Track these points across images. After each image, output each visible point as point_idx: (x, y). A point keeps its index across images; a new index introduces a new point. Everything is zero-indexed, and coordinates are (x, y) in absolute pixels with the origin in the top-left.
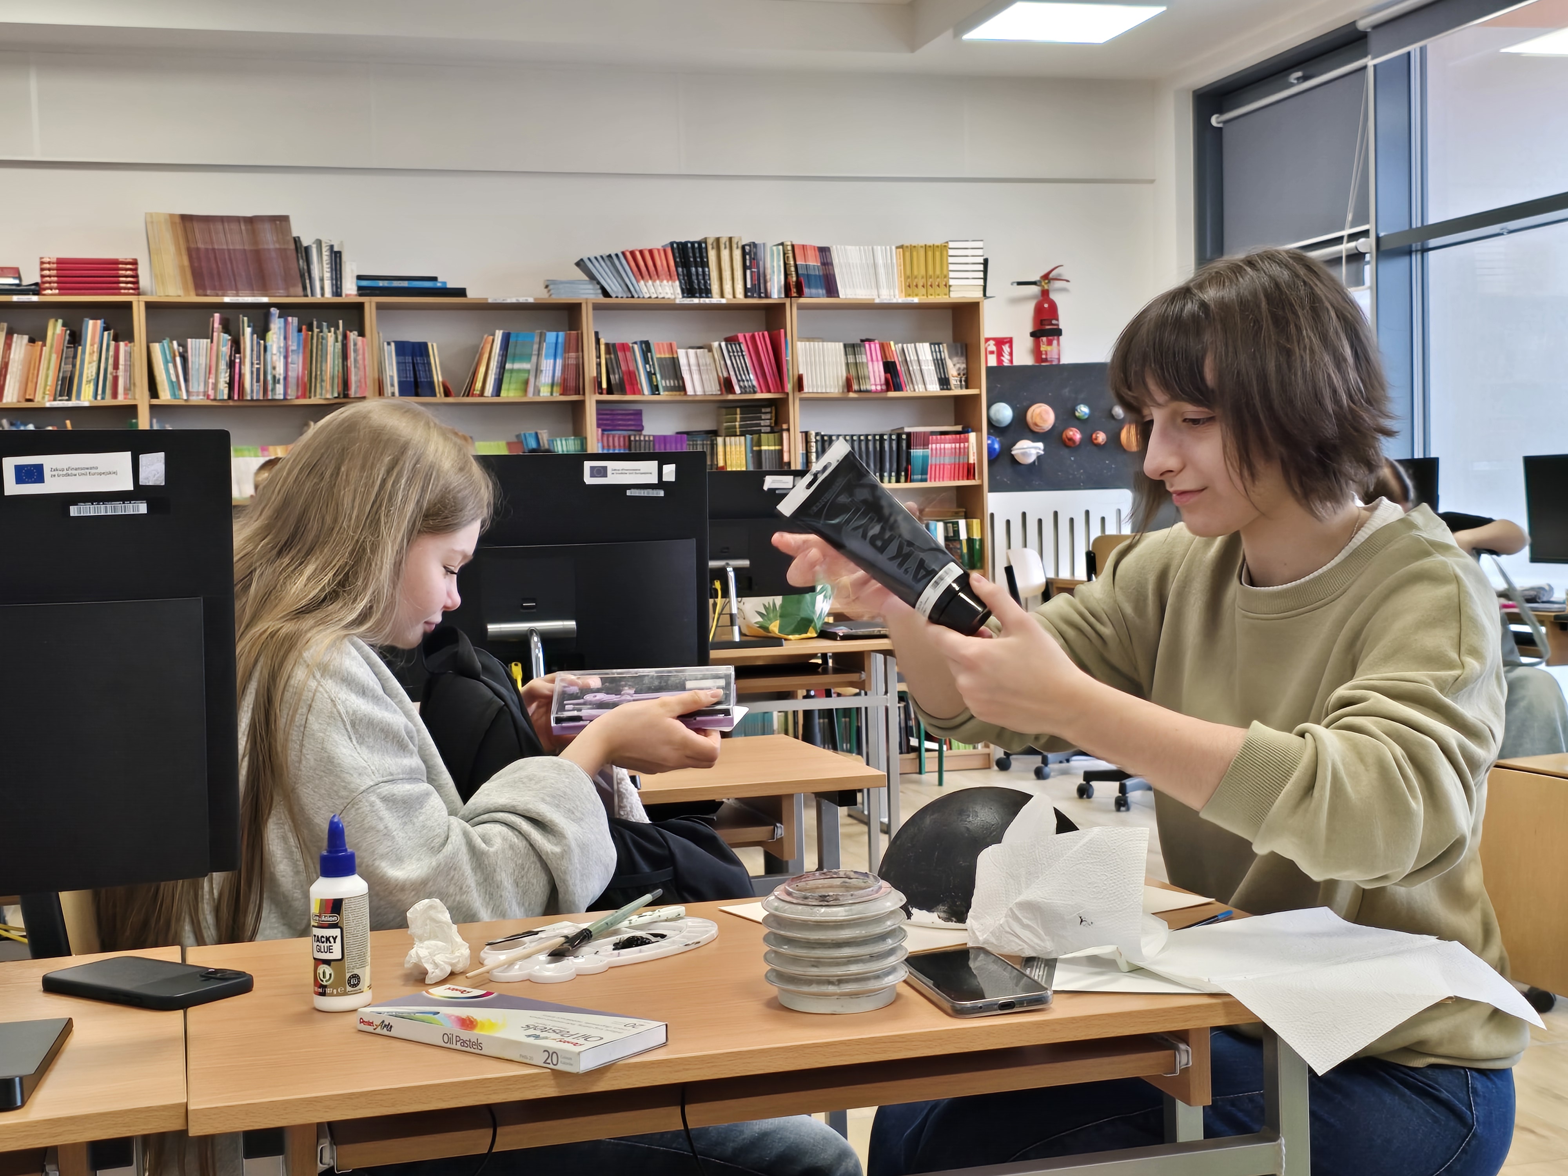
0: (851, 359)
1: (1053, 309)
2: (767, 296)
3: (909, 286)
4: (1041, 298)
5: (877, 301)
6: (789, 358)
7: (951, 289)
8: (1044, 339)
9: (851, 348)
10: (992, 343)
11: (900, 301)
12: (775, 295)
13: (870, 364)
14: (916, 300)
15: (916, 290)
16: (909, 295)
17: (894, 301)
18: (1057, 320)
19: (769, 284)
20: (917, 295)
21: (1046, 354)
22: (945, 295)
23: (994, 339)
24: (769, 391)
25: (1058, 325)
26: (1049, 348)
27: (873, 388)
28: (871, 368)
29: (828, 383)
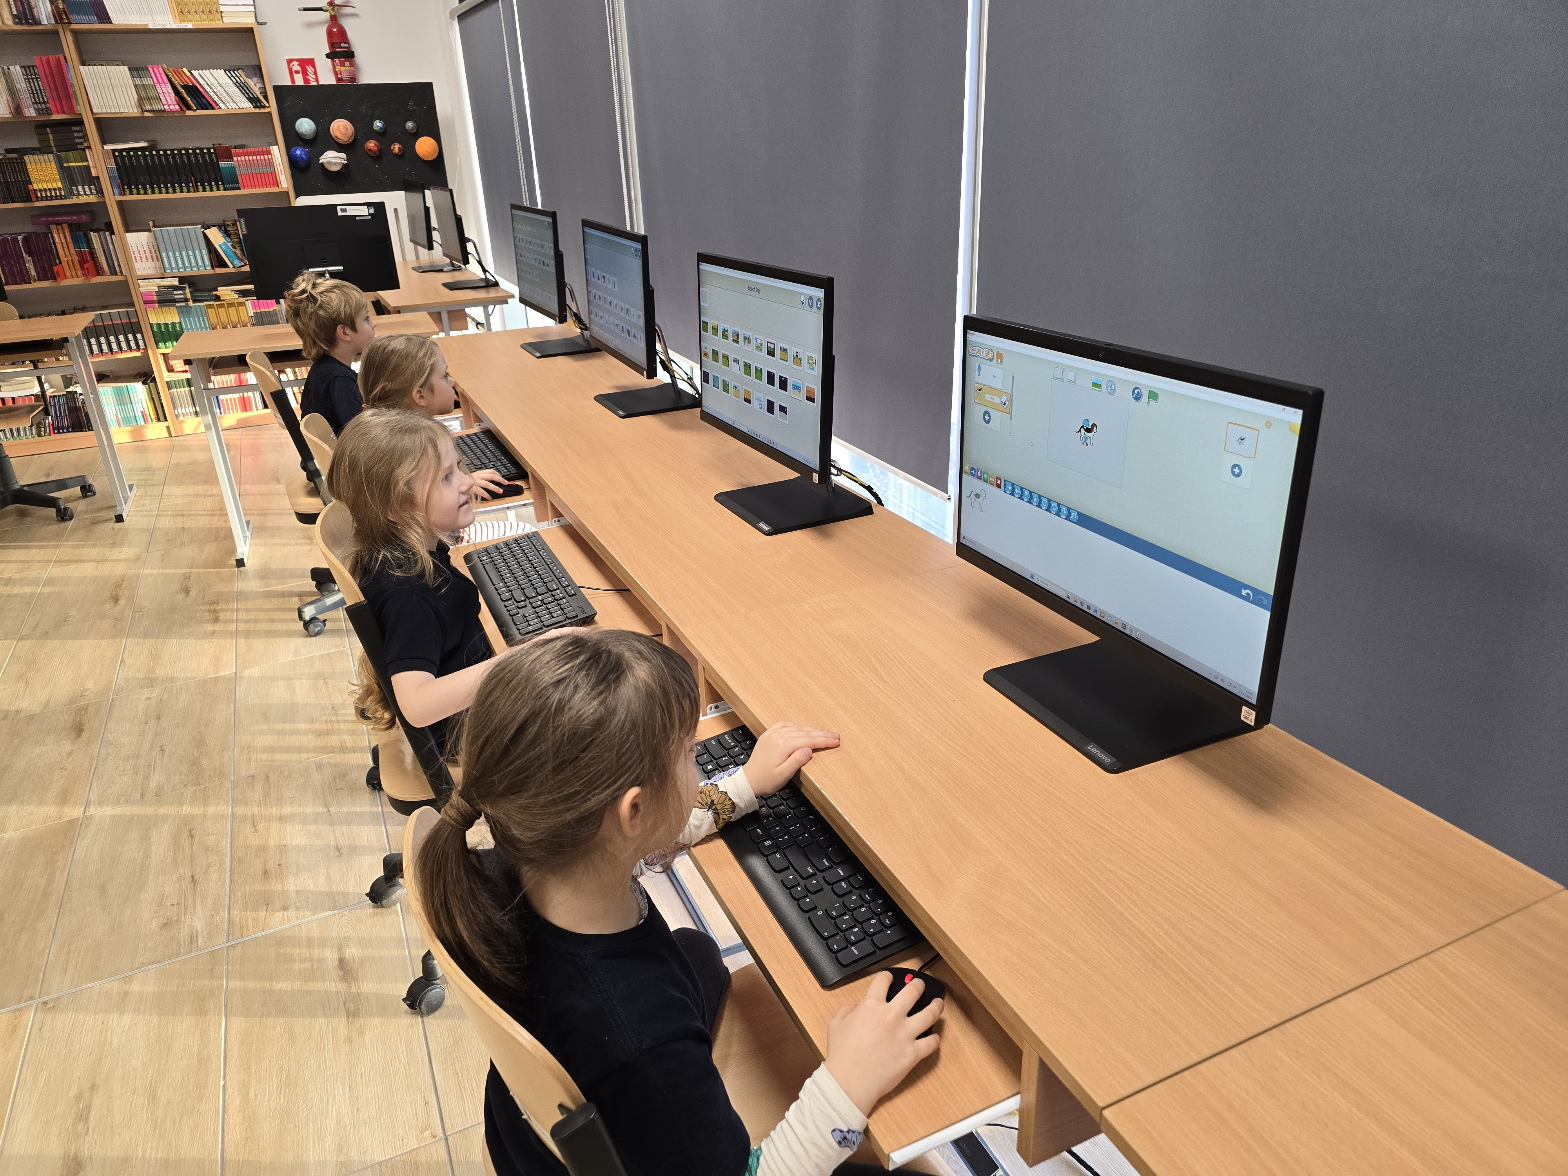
0: (138, 82)
1: (342, 33)
2: (37, 22)
3: (182, 12)
4: (331, 23)
5: (151, 27)
6: (75, 82)
7: (223, 15)
8: (337, 60)
9: (136, 70)
10: (295, 63)
11: (174, 26)
12: (45, 22)
13: (158, 86)
14: (190, 26)
15: (190, 17)
16: (184, 21)
17: (168, 27)
18: (347, 41)
19: (35, 10)
20: (191, 21)
21: (341, 74)
22: (219, 20)
23: (297, 60)
24: (64, 113)
25: (349, 47)
26: (342, 69)
27: (166, 107)
28: (159, 89)
29: (120, 104)
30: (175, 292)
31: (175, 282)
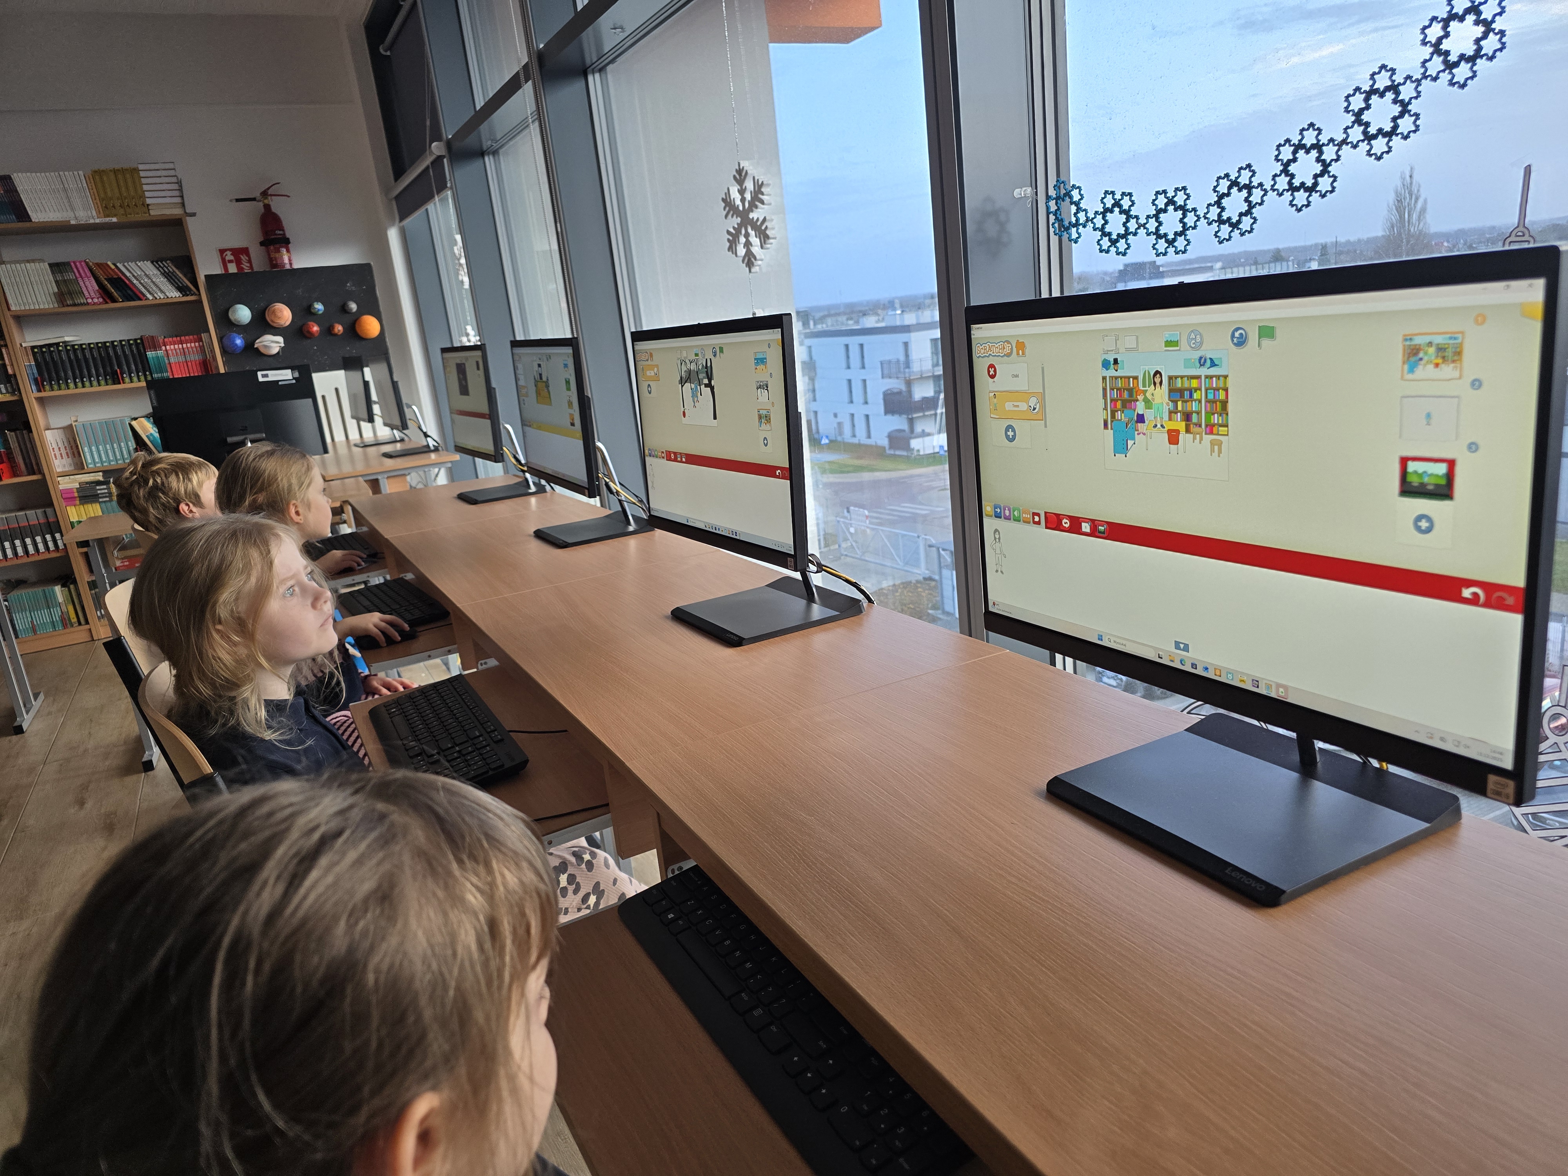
0: (59, 278)
1: (278, 221)
3: (105, 208)
4: (263, 212)
5: (73, 222)
7: (150, 207)
8: (272, 247)
9: (58, 268)
10: (229, 253)
11: (98, 221)
13: (80, 279)
15: (114, 211)
16: (108, 216)
17: (91, 222)
18: (283, 230)
20: (115, 216)
21: (277, 261)
22: (146, 213)
23: (230, 249)
25: (284, 234)
26: (280, 256)
27: (90, 301)
28: (81, 283)
29: (39, 300)
30: (98, 487)
31: (99, 477)
